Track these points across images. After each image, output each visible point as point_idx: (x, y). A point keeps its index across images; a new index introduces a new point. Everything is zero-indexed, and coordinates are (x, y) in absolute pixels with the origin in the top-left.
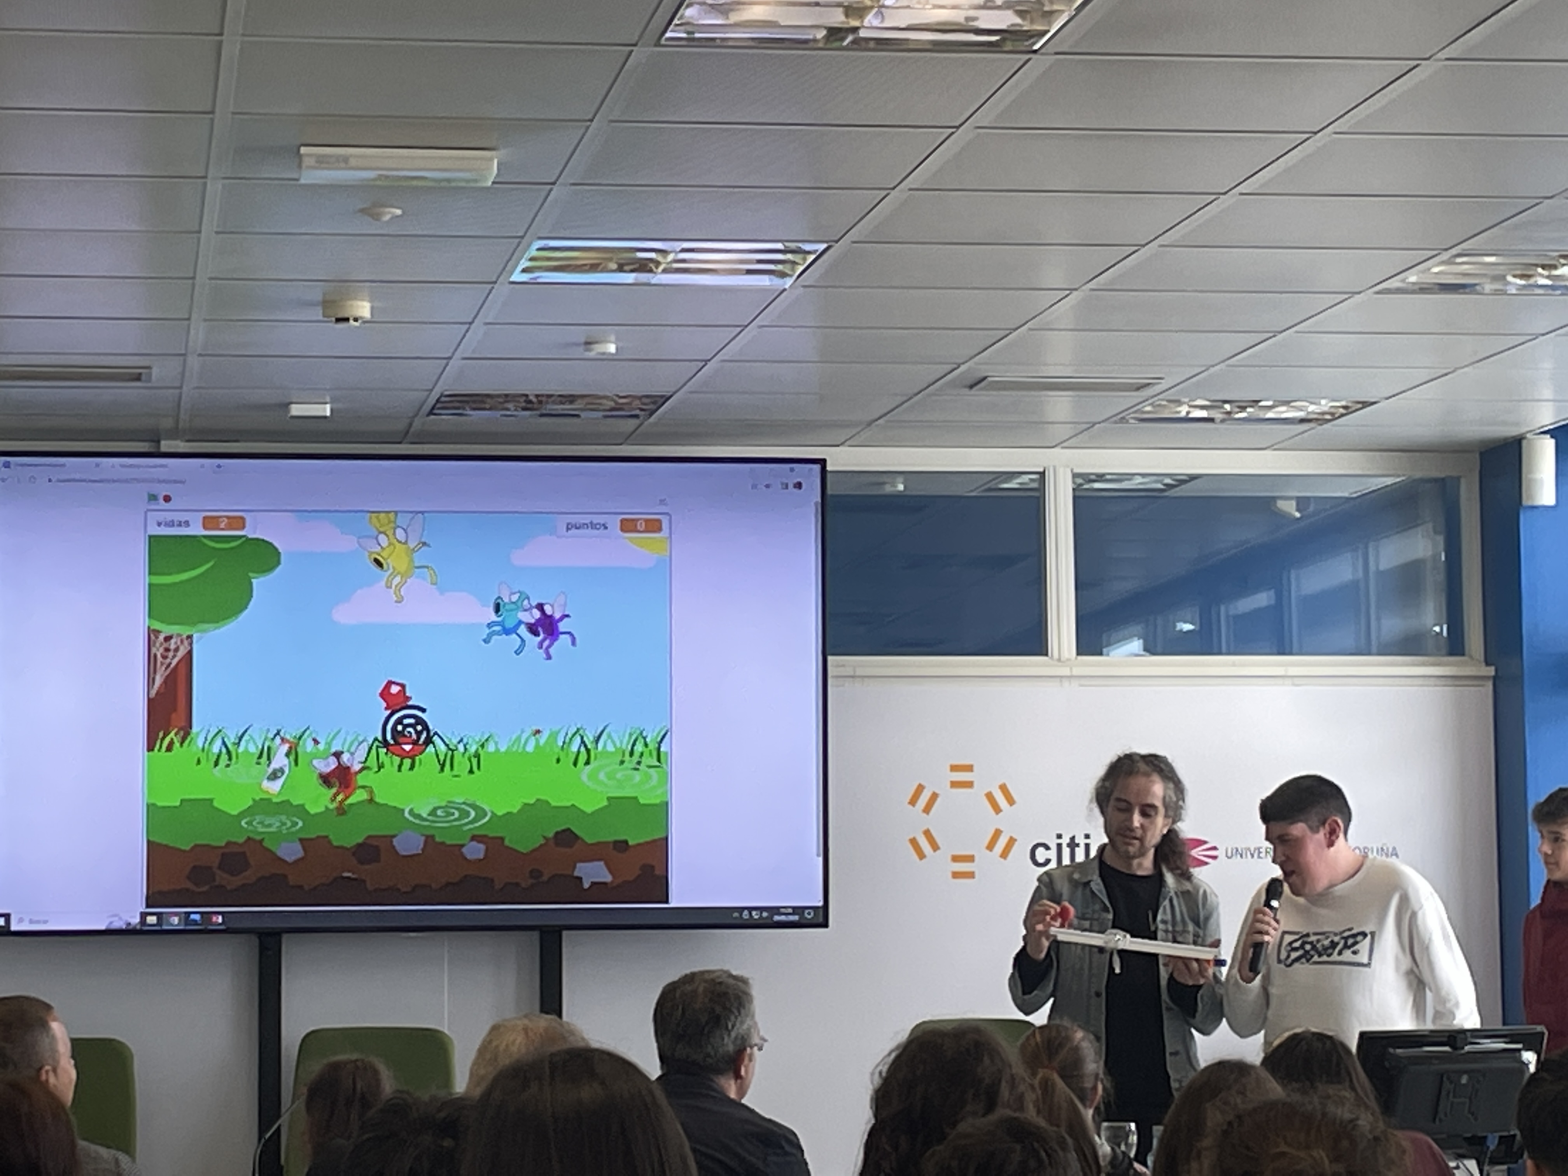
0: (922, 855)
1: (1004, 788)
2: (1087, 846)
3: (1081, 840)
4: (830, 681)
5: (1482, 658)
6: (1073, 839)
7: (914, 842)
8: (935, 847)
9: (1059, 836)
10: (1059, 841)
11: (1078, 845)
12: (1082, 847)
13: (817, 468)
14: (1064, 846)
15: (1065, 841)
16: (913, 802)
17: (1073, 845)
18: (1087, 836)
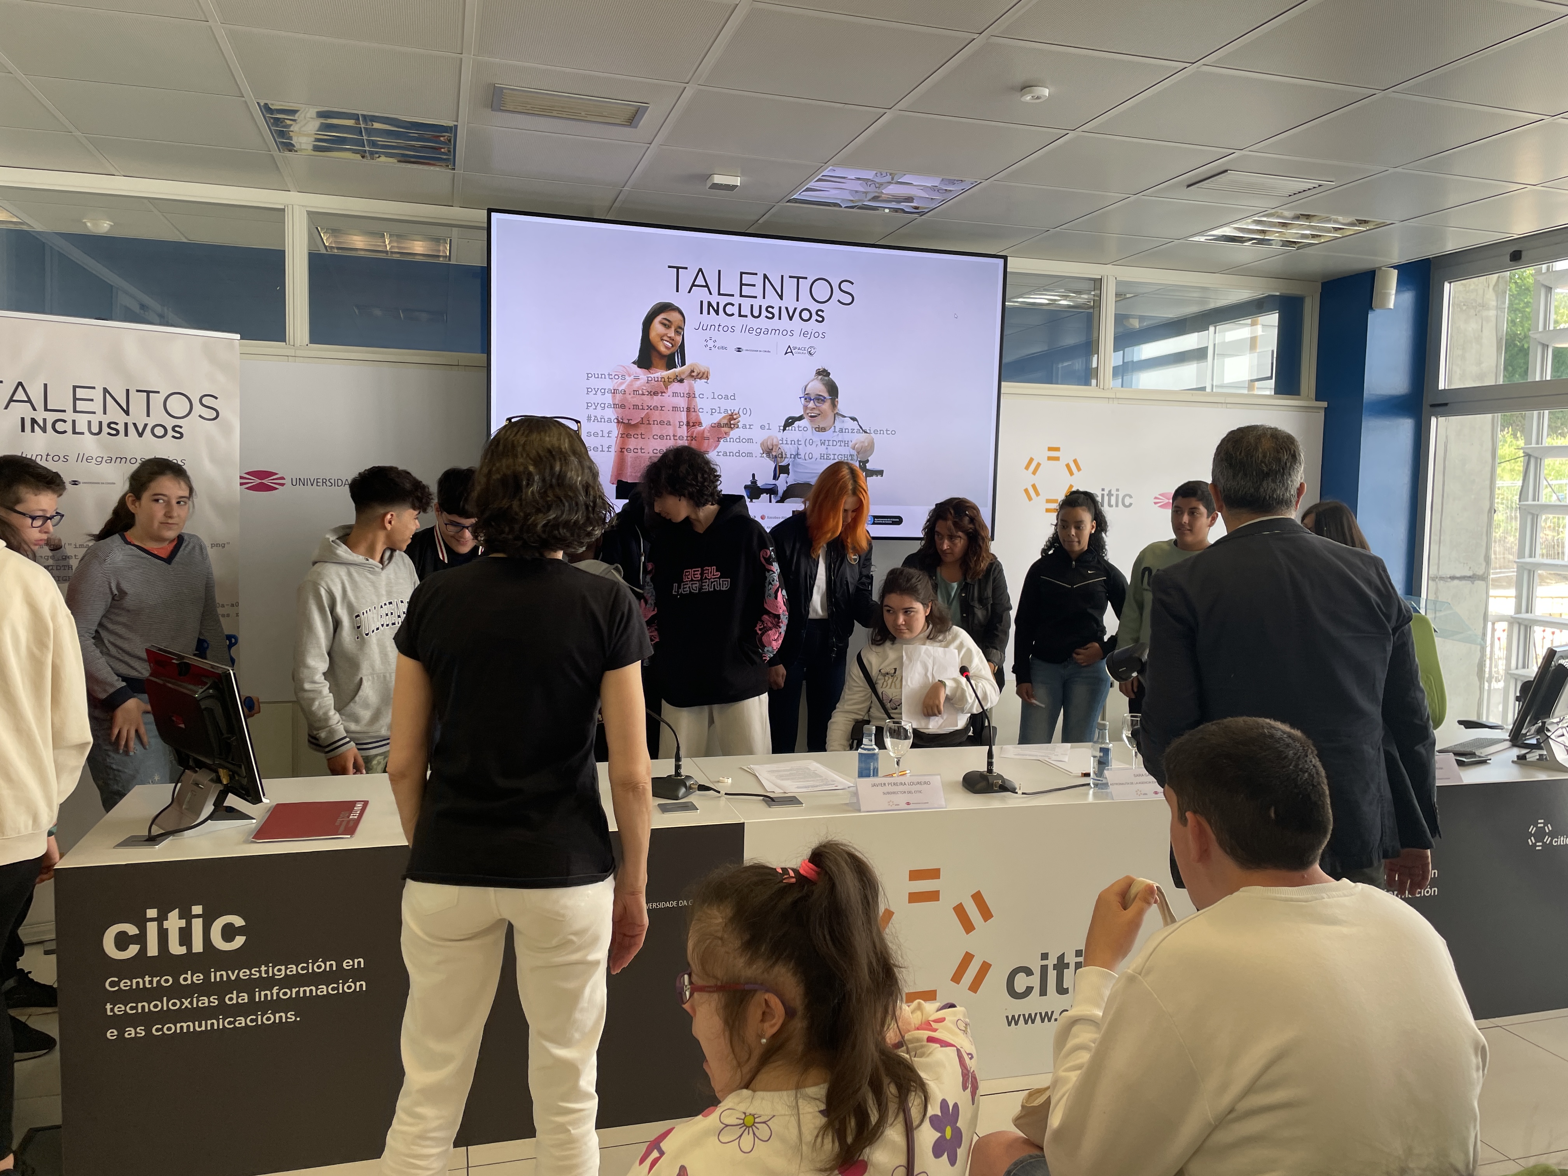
0: (1030, 499)
1: (1075, 461)
2: (1117, 496)
3: (1114, 492)
4: (1002, 395)
5: (1314, 397)
6: (1110, 491)
7: (1026, 491)
8: (1037, 494)
9: (1103, 490)
10: (1103, 492)
11: (1113, 495)
12: (1115, 495)
13: (1002, 261)
14: (1105, 496)
15: (1106, 492)
16: (1027, 468)
17: (1110, 494)
18: (1118, 490)
